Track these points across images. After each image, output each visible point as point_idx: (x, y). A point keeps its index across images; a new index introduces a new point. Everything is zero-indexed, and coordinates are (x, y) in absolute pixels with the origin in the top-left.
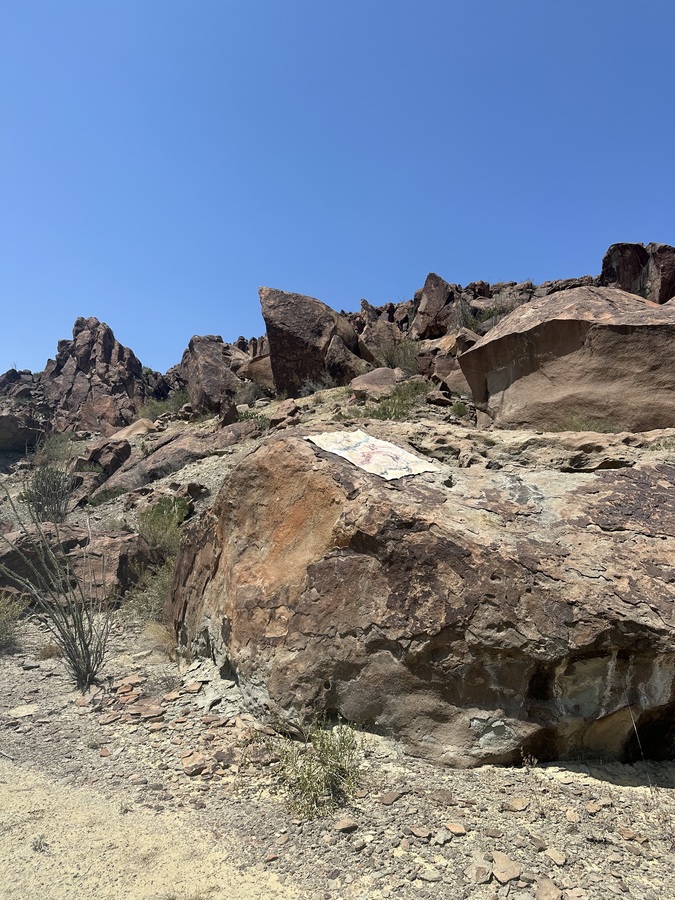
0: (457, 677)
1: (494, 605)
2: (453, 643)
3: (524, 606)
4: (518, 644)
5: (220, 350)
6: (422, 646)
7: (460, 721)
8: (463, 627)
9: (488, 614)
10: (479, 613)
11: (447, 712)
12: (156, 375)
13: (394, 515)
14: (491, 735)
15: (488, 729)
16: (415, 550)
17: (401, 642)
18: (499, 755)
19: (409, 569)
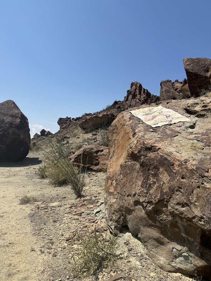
0: (166, 226)
1: (182, 193)
2: (164, 209)
3: (195, 196)
4: (190, 216)
5: (171, 84)
6: (151, 207)
7: (168, 247)
8: (167, 201)
9: (178, 197)
10: (174, 196)
11: (163, 241)
12: (155, 97)
13: (144, 144)
14: (182, 259)
15: (180, 255)
16: (151, 161)
17: (144, 203)
18: (186, 271)
19: (149, 170)
